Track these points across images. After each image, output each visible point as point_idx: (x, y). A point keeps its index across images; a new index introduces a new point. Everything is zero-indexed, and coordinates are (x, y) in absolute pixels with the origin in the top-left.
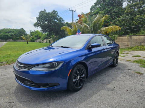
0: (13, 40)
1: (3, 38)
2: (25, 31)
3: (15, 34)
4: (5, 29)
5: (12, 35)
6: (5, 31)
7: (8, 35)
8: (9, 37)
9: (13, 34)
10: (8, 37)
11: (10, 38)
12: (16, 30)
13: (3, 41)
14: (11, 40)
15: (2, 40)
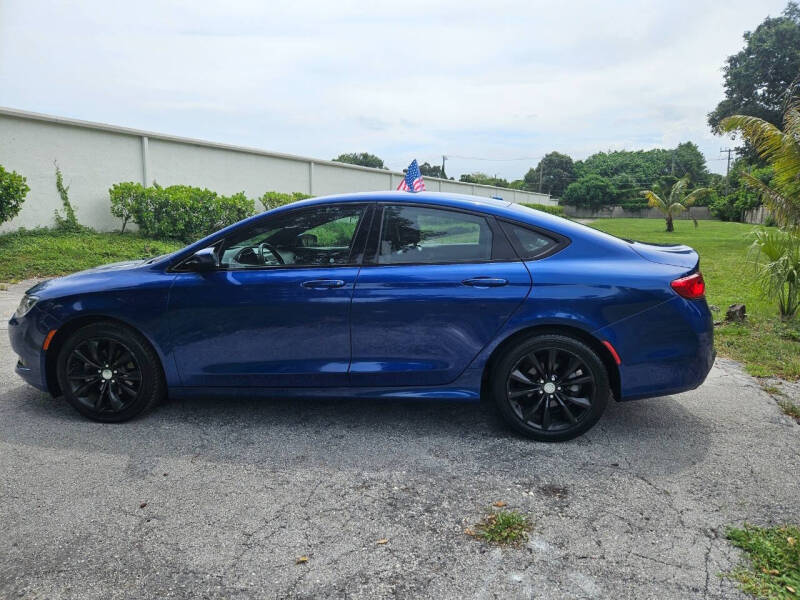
0: (623, 208)
1: (585, 201)
2: (699, 156)
3: (639, 181)
4: (602, 154)
5: (625, 185)
6: (597, 167)
7: (607, 186)
8: (611, 195)
9: (630, 178)
10: (605, 194)
11: (614, 200)
12: (652, 157)
13: (581, 212)
14: (617, 208)
15: (578, 208)
